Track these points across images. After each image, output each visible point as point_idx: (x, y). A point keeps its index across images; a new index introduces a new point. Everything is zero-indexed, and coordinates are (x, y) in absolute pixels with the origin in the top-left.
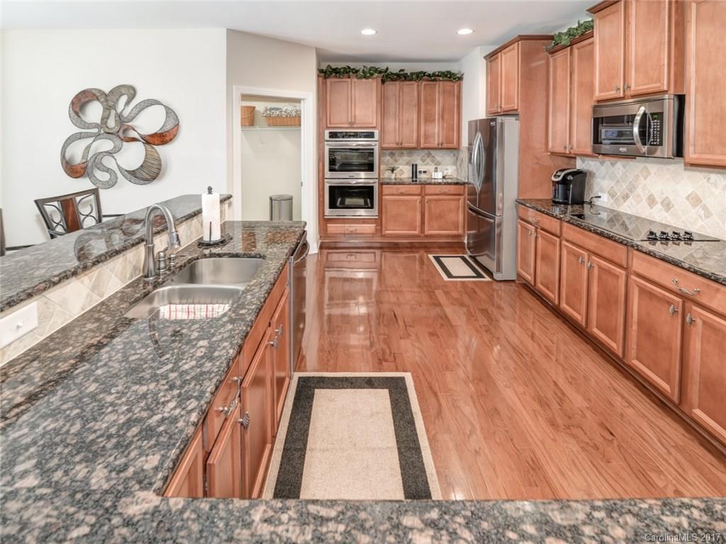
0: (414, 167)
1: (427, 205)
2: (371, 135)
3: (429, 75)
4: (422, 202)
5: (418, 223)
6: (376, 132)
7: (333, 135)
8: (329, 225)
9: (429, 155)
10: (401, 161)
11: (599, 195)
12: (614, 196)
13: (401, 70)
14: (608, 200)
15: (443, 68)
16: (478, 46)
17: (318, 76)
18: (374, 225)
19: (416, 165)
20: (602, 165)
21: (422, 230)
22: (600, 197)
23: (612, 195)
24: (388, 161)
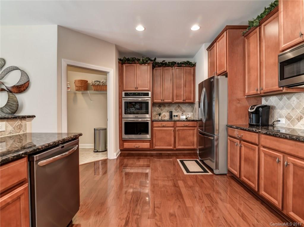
0: (171, 113)
1: (177, 133)
2: (147, 94)
3: (178, 63)
4: (174, 131)
5: (173, 142)
6: (150, 93)
7: (126, 94)
8: (124, 143)
9: (179, 106)
10: (164, 110)
11: (279, 119)
12: (291, 119)
13: (164, 61)
14: (285, 122)
15: (185, 60)
16: (203, 43)
17: (119, 63)
18: (149, 143)
19: (172, 112)
20: (281, 101)
21: (175, 146)
22: (279, 121)
23: (289, 118)
24: (158, 110)
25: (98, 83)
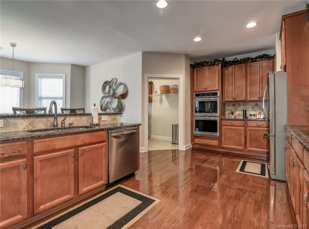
0: (245, 112)
1: (248, 132)
2: (215, 94)
3: (252, 59)
4: (245, 131)
5: (243, 143)
6: (218, 92)
7: (197, 95)
8: (195, 139)
9: (257, 105)
10: (239, 109)
13: (235, 59)
15: (261, 53)
17: (191, 68)
18: (218, 141)
19: (246, 111)
21: (246, 147)
24: (231, 109)
25: (175, 87)
